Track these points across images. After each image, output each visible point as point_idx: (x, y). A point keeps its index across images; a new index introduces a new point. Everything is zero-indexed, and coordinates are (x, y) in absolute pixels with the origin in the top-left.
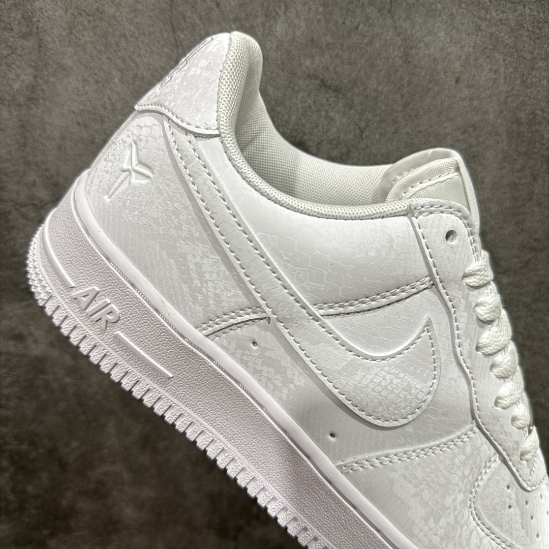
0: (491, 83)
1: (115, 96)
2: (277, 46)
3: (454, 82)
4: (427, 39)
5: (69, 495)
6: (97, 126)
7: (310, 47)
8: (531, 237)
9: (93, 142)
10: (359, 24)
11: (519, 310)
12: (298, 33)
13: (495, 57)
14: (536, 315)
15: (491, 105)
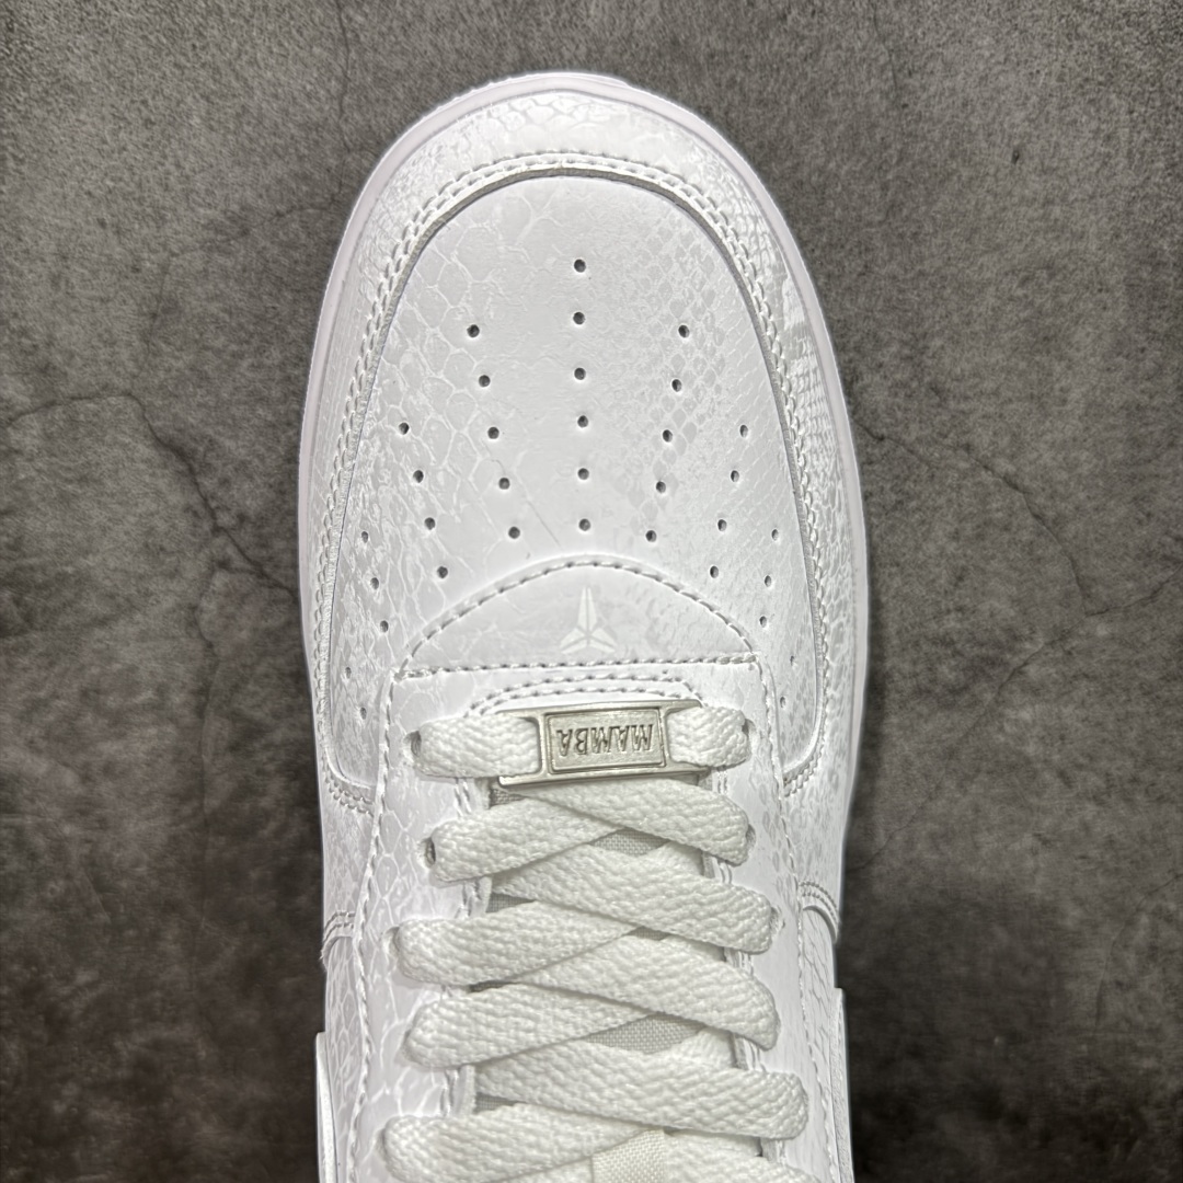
0: (1097, 165)
1: (192, 158)
2: (589, 54)
3: (1010, 158)
4: (949, 53)
5: (71, 1090)
6: (145, 231)
7: (668, 58)
8: (1167, 533)
9: (136, 270)
10: (789, 8)
11: (1130, 700)
12: (640, 24)
13: (1109, 102)
14: (1169, 713)
15: (1092, 217)
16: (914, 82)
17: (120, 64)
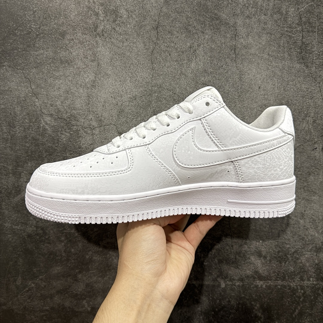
16: (243, 76)
17: (116, 71)
